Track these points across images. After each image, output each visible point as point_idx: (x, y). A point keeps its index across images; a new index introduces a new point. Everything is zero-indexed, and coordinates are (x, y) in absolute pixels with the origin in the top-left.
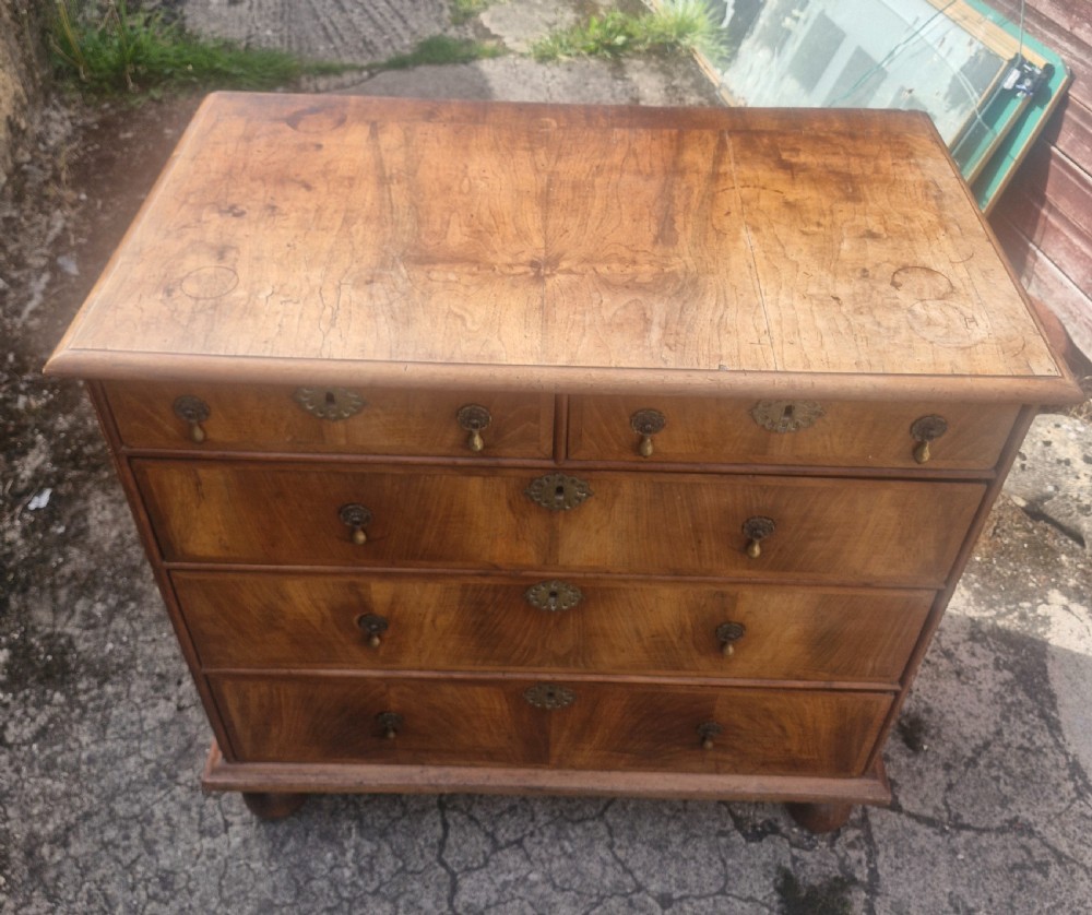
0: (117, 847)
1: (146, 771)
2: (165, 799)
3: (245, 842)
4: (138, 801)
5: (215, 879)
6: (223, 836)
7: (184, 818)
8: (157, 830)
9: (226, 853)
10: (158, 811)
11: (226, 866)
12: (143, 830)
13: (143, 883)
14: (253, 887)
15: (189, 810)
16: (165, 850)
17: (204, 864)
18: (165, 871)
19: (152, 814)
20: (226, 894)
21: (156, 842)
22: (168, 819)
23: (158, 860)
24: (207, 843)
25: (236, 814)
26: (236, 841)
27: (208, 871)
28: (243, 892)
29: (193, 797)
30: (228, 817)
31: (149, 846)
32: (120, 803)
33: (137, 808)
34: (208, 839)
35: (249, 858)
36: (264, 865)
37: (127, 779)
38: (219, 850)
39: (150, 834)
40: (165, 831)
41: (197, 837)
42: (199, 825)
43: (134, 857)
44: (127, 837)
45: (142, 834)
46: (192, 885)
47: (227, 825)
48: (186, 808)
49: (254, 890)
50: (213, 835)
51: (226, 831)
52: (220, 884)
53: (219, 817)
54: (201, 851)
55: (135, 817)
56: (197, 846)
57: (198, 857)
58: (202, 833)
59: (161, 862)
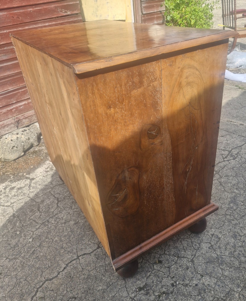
0: (243, 254)
1: (224, 267)
2: (223, 255)
3: (211, 228)
4: (231, 261)
5: (223, 227)
6: (215, 234)
7: (222, 245)
8: (230, 249)
9: (217, 230)
10: (227, 253)
11: (219, 228)
12: (234, 252)
13: (241, 241)
14: (216, 219)
15: (219, 246)
16: (231, 243)
17: (224, 232)
18: (234, 238)
19: (229, 254)
20: (223, 223)
21: (232, 246)
22: (226, 249)
23: (234, 242)
24: (220, 236)
25: (209, 235)
26: (213, 230)
27: (224, 230)
28: (219, 220)
29: (216, 249)
30: (211, 236)
31: (234, 247)
32: (236, 265)
33: (232, 259)
34: (219, 236)
35: (213, 225)
36: (211, 221)
37: (231, 270)
38: (218, 232)
39: (233, 250)
40: (228, 247)
41: (221, 239)
42: (219, 241)
43: (240, 248)
44: (239, 254)
45: (235, 251)
46: (229, 231)
47: (212, 235)
48: (220, 248)
49: (216, 218)
50: (217, 236)
51: (214, 234)
52: (223, 226)
53: (213, 238)
54: (222, 235)
55: (234, 257)
56: (223, 237)
57: (224, 235)
58: (219, 239)
59: (234, 241)
